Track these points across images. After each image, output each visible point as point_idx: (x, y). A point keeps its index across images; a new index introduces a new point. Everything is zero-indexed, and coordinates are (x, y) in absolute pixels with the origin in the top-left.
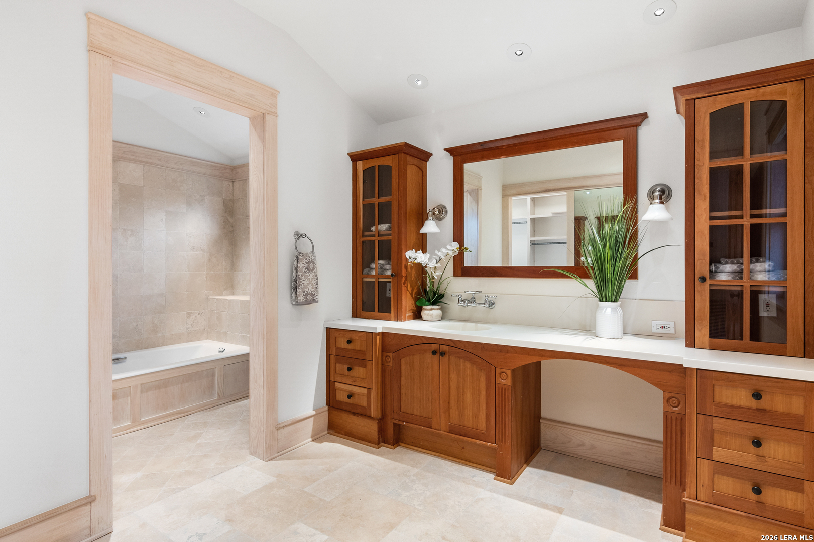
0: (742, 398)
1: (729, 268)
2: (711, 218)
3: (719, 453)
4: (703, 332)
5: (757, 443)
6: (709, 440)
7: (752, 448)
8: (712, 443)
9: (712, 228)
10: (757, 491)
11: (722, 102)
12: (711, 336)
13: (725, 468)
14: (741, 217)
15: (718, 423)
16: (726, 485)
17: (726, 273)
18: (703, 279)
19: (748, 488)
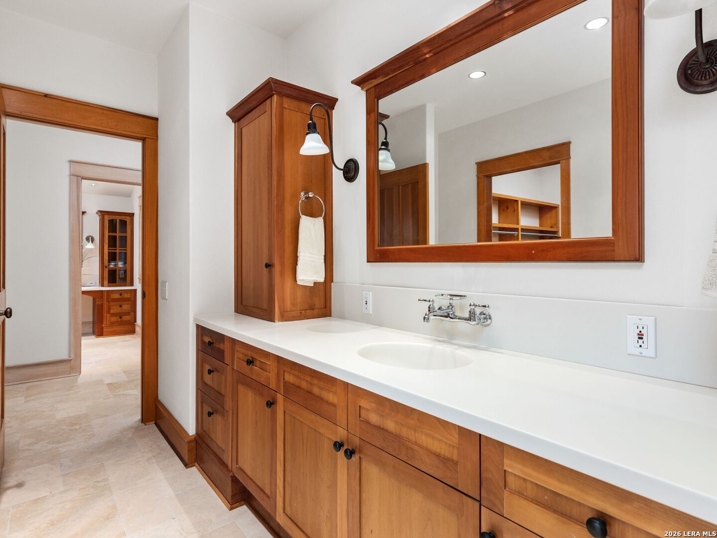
0: (117, 296)
1: (113, 263)
2: (109, 250)
3: (112, 311)
4: (106, 282)
5: (121, 306)
6: (109, 309)
7: (120, 308)
8: (110, 309)
9: (109, 252)
10: (121, 318)
11: (112, 217)
12: (108, 283)
13: (113, 315)
14: (116, 250)
15: (112, 303)
16: (114, 319)
17: (112, 265)
18: (106, 267)
19: (118, 317)
